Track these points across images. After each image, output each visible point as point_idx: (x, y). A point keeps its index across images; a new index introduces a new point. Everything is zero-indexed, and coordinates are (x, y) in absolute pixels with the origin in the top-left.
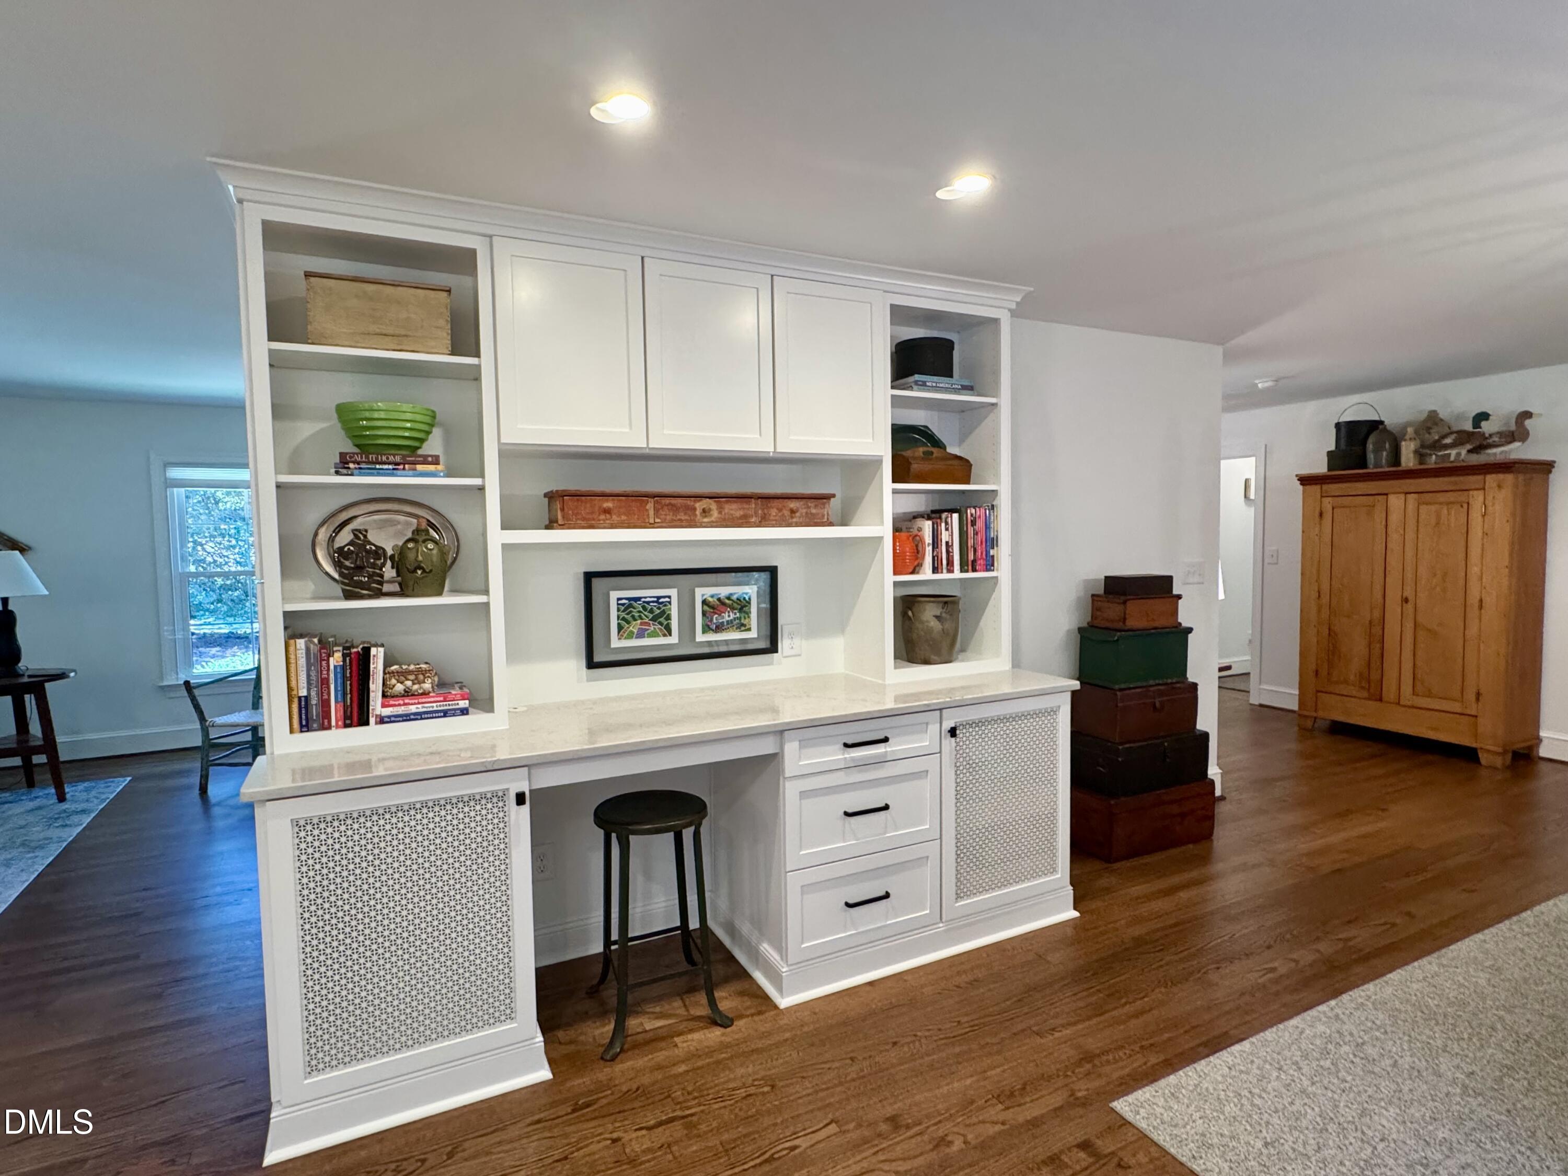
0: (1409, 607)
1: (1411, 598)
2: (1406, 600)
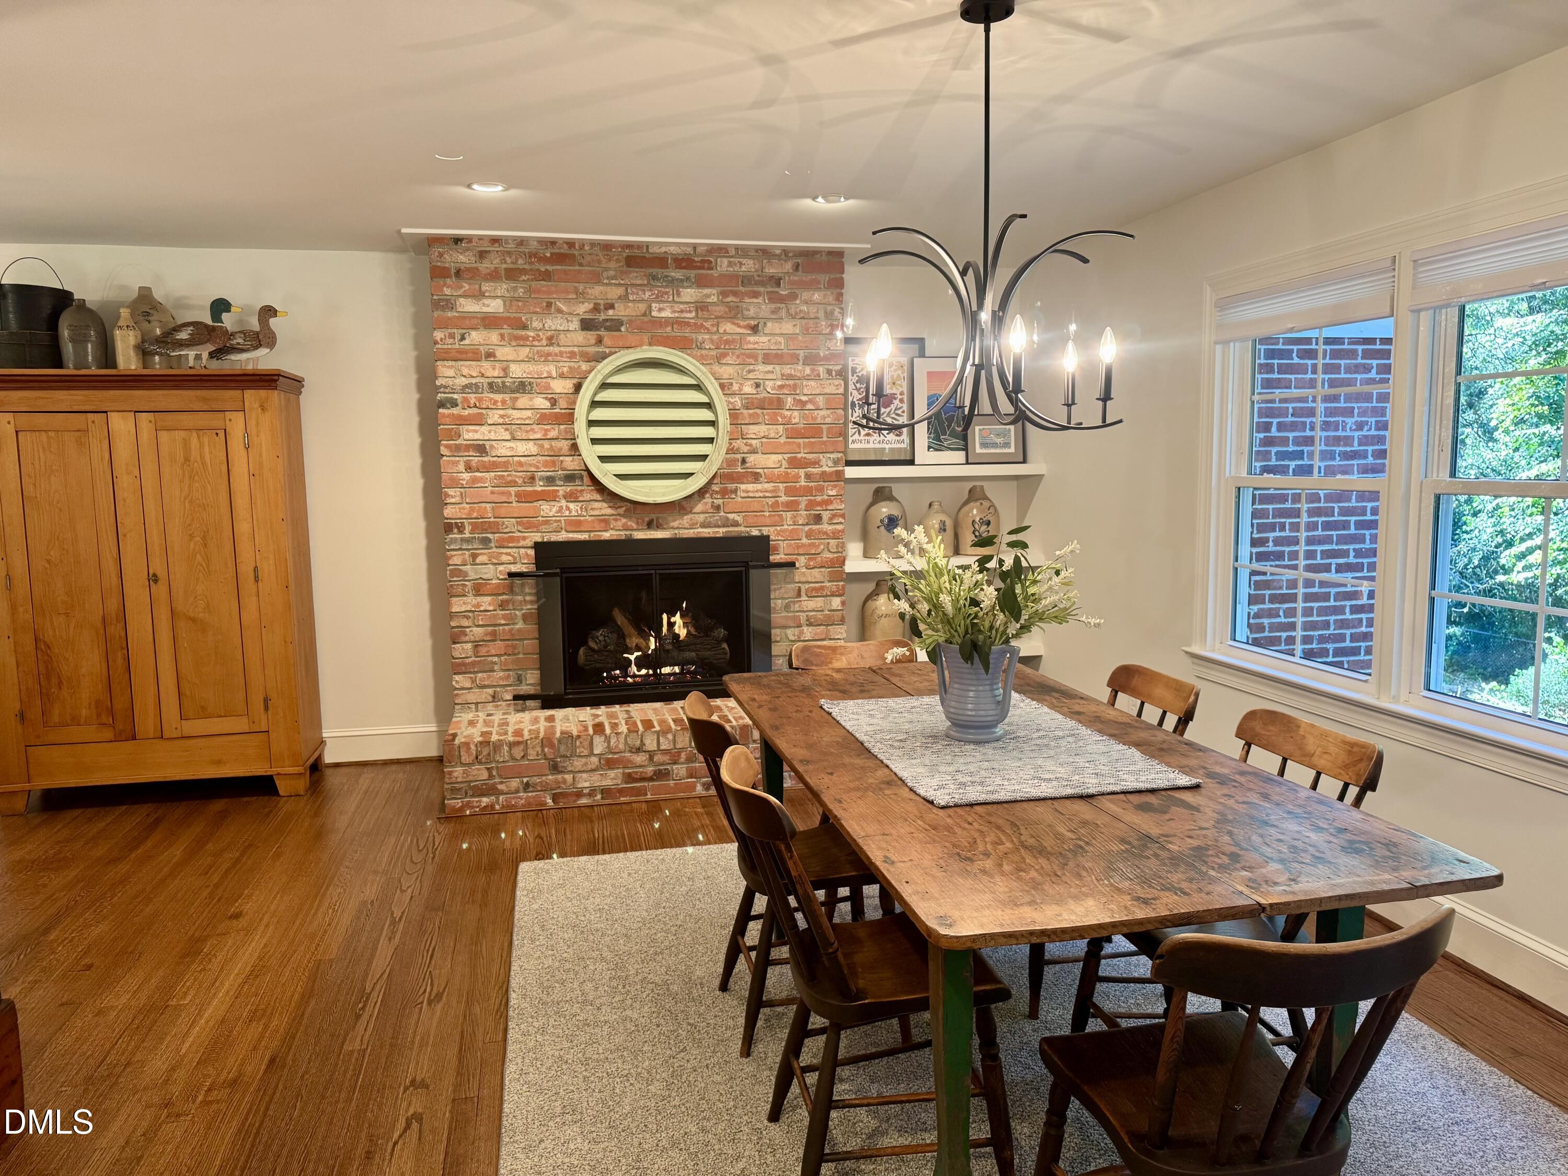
0: (160, 590)
1: (162, 574)
2: (155, 579)
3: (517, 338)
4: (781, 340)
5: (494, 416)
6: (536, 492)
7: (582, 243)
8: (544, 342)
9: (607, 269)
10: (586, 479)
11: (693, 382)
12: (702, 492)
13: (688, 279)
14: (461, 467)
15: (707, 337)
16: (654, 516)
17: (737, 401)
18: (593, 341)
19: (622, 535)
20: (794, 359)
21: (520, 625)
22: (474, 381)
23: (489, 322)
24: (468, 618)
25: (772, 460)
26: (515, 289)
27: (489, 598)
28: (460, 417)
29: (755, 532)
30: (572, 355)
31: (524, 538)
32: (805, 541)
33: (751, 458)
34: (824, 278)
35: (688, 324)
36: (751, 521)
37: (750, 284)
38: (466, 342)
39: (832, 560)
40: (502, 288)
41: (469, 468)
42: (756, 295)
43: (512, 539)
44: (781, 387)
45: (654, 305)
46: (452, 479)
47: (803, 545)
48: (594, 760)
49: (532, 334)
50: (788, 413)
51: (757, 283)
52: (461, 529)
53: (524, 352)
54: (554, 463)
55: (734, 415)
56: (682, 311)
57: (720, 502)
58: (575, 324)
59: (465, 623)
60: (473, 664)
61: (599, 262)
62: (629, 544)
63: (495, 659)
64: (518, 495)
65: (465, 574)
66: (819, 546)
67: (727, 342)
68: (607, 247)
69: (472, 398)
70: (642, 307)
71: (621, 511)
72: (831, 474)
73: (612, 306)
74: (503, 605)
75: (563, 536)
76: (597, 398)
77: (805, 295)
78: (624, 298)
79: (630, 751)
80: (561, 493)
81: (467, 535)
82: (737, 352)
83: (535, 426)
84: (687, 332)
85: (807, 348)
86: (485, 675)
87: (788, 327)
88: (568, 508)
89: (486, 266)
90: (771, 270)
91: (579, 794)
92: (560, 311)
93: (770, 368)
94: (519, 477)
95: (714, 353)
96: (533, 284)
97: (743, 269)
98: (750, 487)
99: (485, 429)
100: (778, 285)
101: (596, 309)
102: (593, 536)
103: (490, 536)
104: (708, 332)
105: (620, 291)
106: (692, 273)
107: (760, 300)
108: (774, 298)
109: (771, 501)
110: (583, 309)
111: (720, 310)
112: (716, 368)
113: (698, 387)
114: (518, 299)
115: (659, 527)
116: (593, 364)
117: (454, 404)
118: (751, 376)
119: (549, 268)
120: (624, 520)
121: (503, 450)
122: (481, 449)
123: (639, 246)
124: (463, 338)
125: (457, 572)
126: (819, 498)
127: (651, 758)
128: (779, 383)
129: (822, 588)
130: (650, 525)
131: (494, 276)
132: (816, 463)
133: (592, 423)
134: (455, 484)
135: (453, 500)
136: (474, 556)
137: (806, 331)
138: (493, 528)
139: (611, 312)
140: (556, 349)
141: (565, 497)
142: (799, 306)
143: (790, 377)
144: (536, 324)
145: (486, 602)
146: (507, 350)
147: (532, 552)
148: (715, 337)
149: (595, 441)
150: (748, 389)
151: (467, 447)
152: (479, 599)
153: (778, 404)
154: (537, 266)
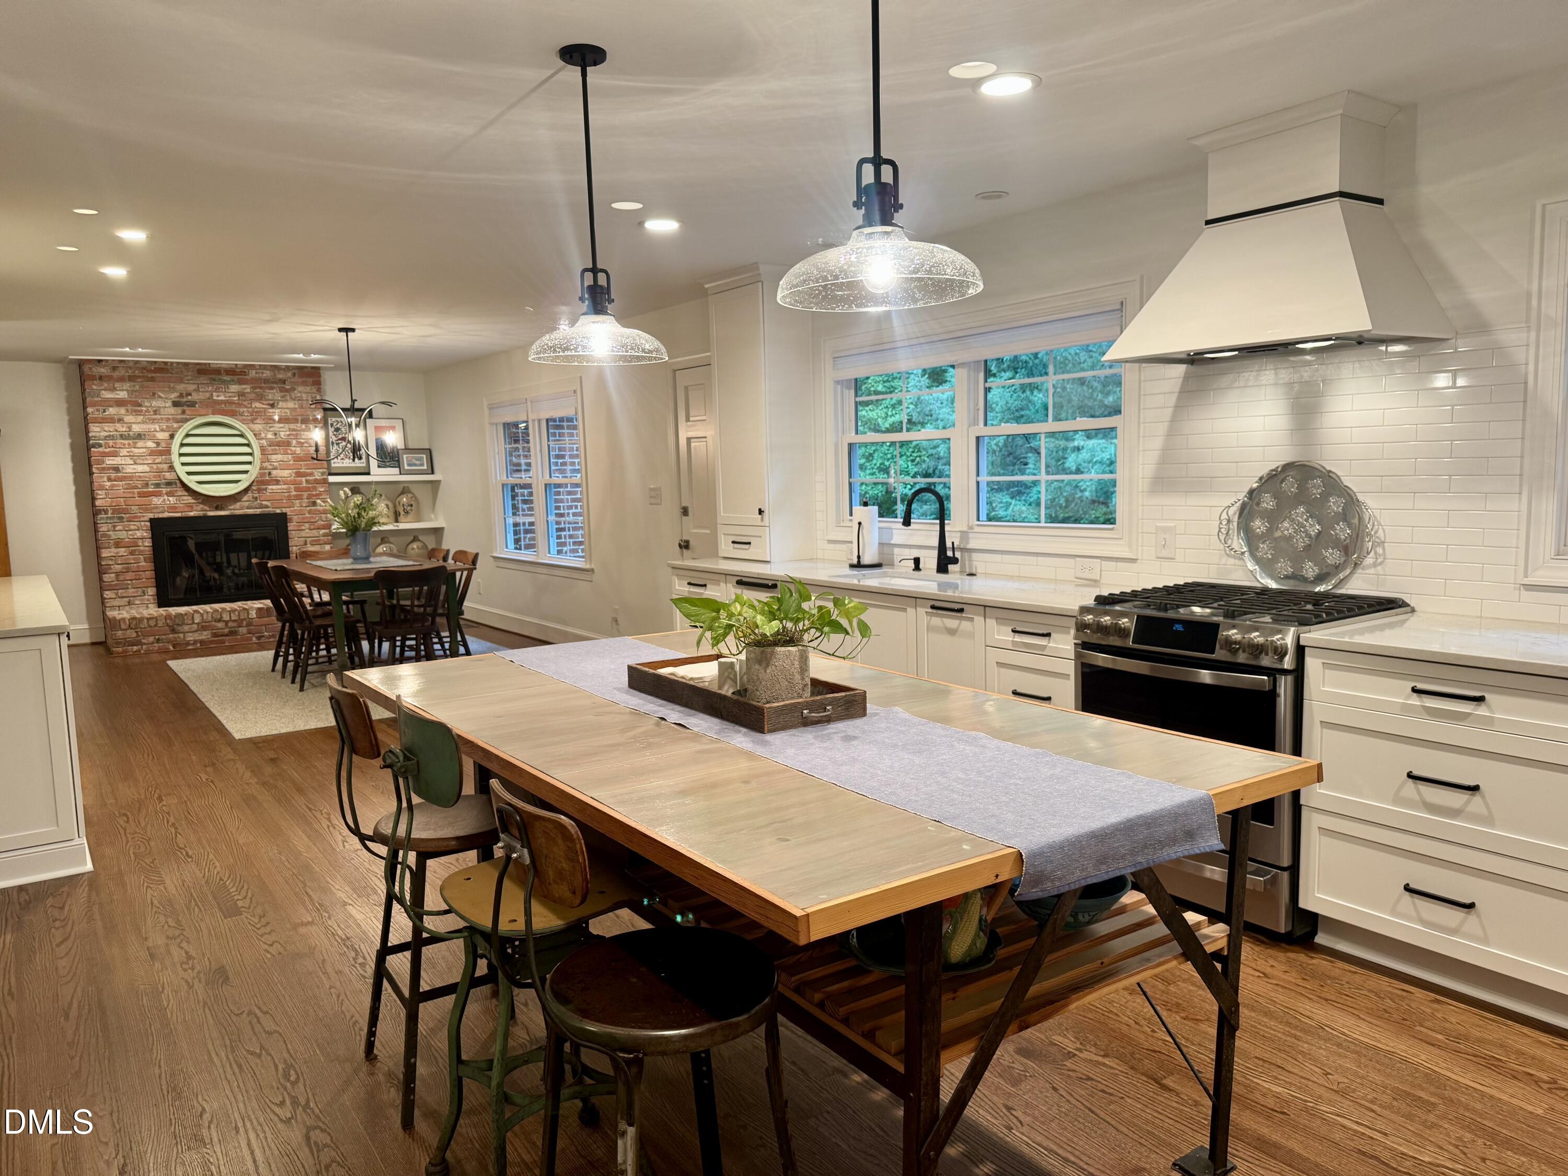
3: (135, 411)
4: (287, 411)
5: (124, 452)
6: (149, 492)
7: (172, 363)
8: (152, 413)
9: (187, 376)
10: (179, 484)
11: (239, 433)
12: (246, 491)
13: (233, 381)
14: (105, 479)
15: (245, 409)
16: (218, 503)
17: (264, 442)
18: (180, 412)
19: (201, 513)
20: (296, 421)
21: (143, 564)
22: (111, 434)
23: (120, 403)
24: (112, 560)
25: (286, 473)
26: (134, 386)
27: (123, 549)
28: (104, 453)
29: (278, 511)
30: (168, 419)
31: (143, 516)
32: (307, 515)
33: (274, 472)
34: (310, 380)
35: (234, 403)
36: (276, 505)
37: (268, 383)
38: (107, 413)
39: (323, 525)
40: (127, 385)
41: (109, 479)
42: (272, 388)
43: (136, 517)
44: (289, 435)
45: (214, 394)
46: (101, 486)
47: (307, 518)
48: (195, 626)
49: (144, 409)
50: (294, 449)
51: (272, 383)
52: (106, 512)
53: (140, 418)
54: (159, 476)
55: (263, 449)
56: (230, 397)
57: (257, 495)
58: (169, 404)
59: (111, 563)
60: (116, 585)
61: (182, 372)
62: (206, 518)
63: (129, 582)
64: (138, 493)
65: (110, 536)
66: (315, 518)
67: (257, 412)
68: (186, 364)
69: (111, 443)
70: (208, 395)
71: (200, 501)
72: (320, 480)
73: (190, 394)
74: (132, 553)
75: (166, 515)
76: (184, 442)
77: (300, 388)
78: (197, 390)
79: (215, 621)
80: (164, 492)
81: (110, 515)
82: (263, 417)
83: (148, 457)
84: (234, 407)
85: (302, 415)
86: (123, 591)
87: (291, 405)
88: (168, 500)
89: (116, 374)
90: (280, 376)
91: (188, 644)
92: (160, 397)
93: (282, 425)
94: (139, 484)
95: (250, 418)
96: (144, 383)
97: (264, 375)
98: (274, 487)
99: (118, 459)
100: (285, 383)
101: (181, 396)
102: (184, 514)
103: (124, 515)
104: (246, 407)
105: (195, 387)
106: (236, 378)
107: (275, 391)
108: (282, 390)
109: (286, 494)
110: (173, 396)
111: (253, 396)
112: (251, 425)
113: (242, 436)
114: (136, 391)
115: (222, 509)
116: (180, 424)
117: (100, 446)
118: (271, 429)
119: (153, 375)
120: (202, 506)
121: (129, 469)
122: (116, 469)
123: (205, 364)
124: (104, 411)
125: (105, 535)
126: (314, 493)
127: (227, 625)
128: (288, 433)
129: (319, 540)
130: (217, 508)
131: (121, 379)
132: (311, 474)
133: (181, 455)
134: (102, 488)
135: (101, 497)
136: (114, 527)
137: (301, 407)
138: (126, 511)
139: (190, 397)
140: (159, 417)
141: (166, 494)
142: (296, 394)
143: (294, 430)
144: (147, 404)
145: (122, 551)
146: (131, 417)
147: (148, 524)
148: (250, 410)
149: (183, 464)
150: (270, 436)
151: (109, 469)
152: (118, 550)
153: (288, 444)
154: (146, 374)
